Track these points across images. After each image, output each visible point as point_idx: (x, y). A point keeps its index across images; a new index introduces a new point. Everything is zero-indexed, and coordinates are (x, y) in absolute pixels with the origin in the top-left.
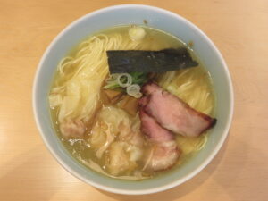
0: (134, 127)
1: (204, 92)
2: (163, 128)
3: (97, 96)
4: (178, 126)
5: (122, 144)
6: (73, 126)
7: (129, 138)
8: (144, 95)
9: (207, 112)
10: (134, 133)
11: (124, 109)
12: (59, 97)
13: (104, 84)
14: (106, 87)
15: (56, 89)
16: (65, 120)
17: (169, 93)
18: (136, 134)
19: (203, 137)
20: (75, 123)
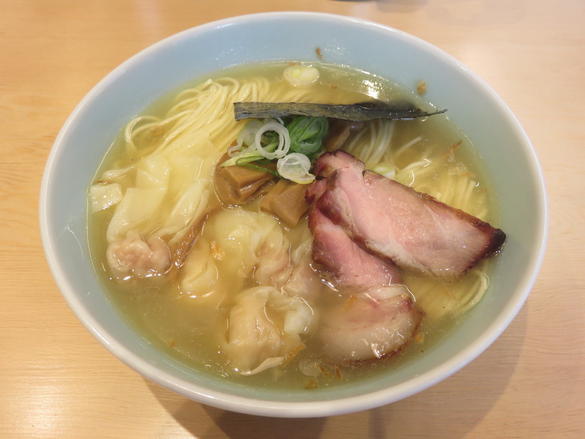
0: (297, 253)
1: (464, 181)
2: (371, 252)
3: (207, 187)
4: (408, 246)
5: (264, 291)
6: (141, 246)
7: (282, 277)
8: (319, 178)
10: (294, 265)
11: (273, 212)
12: (116, 189)
13: (226, 157)
15: (109, 175)
16: (123, 237)
17: (380, 176)
18: (301, 269)
19: (477, 278)
20: (146, 241)
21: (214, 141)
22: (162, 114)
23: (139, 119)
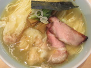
0: (43, 40)
2: (59, 40)
3: (25, 23)
4: (67, 39)
5: (36, 48)
6: (10, 37)
7: (40, 45)
8: (49, 23)
9: (83, 33)
10: (43, 43)
11: (39, 30)
12: (4, 22)
13: (29, 16)
14: (29, 18)
15: (3, 18)
16: (6, 34)
17: (63, 22)
18: (44, 43)
19: (81, 46)
20: (11, 36)
21: (26, 11)
22: (15, 3)
23: (10, 4)
